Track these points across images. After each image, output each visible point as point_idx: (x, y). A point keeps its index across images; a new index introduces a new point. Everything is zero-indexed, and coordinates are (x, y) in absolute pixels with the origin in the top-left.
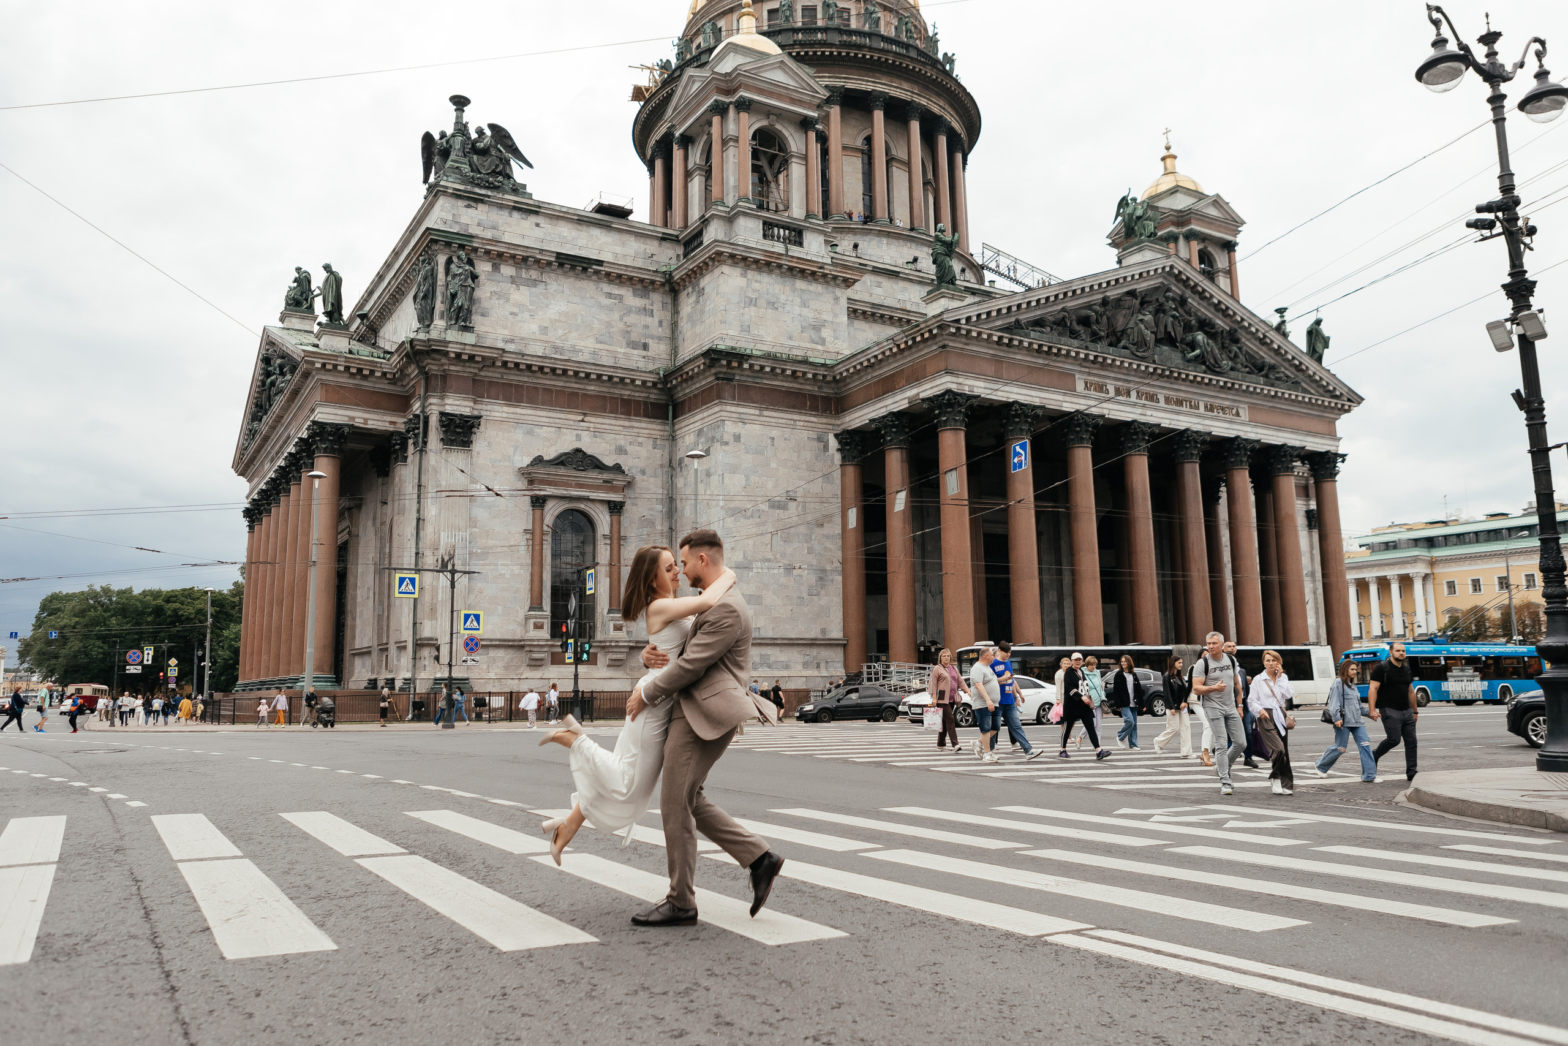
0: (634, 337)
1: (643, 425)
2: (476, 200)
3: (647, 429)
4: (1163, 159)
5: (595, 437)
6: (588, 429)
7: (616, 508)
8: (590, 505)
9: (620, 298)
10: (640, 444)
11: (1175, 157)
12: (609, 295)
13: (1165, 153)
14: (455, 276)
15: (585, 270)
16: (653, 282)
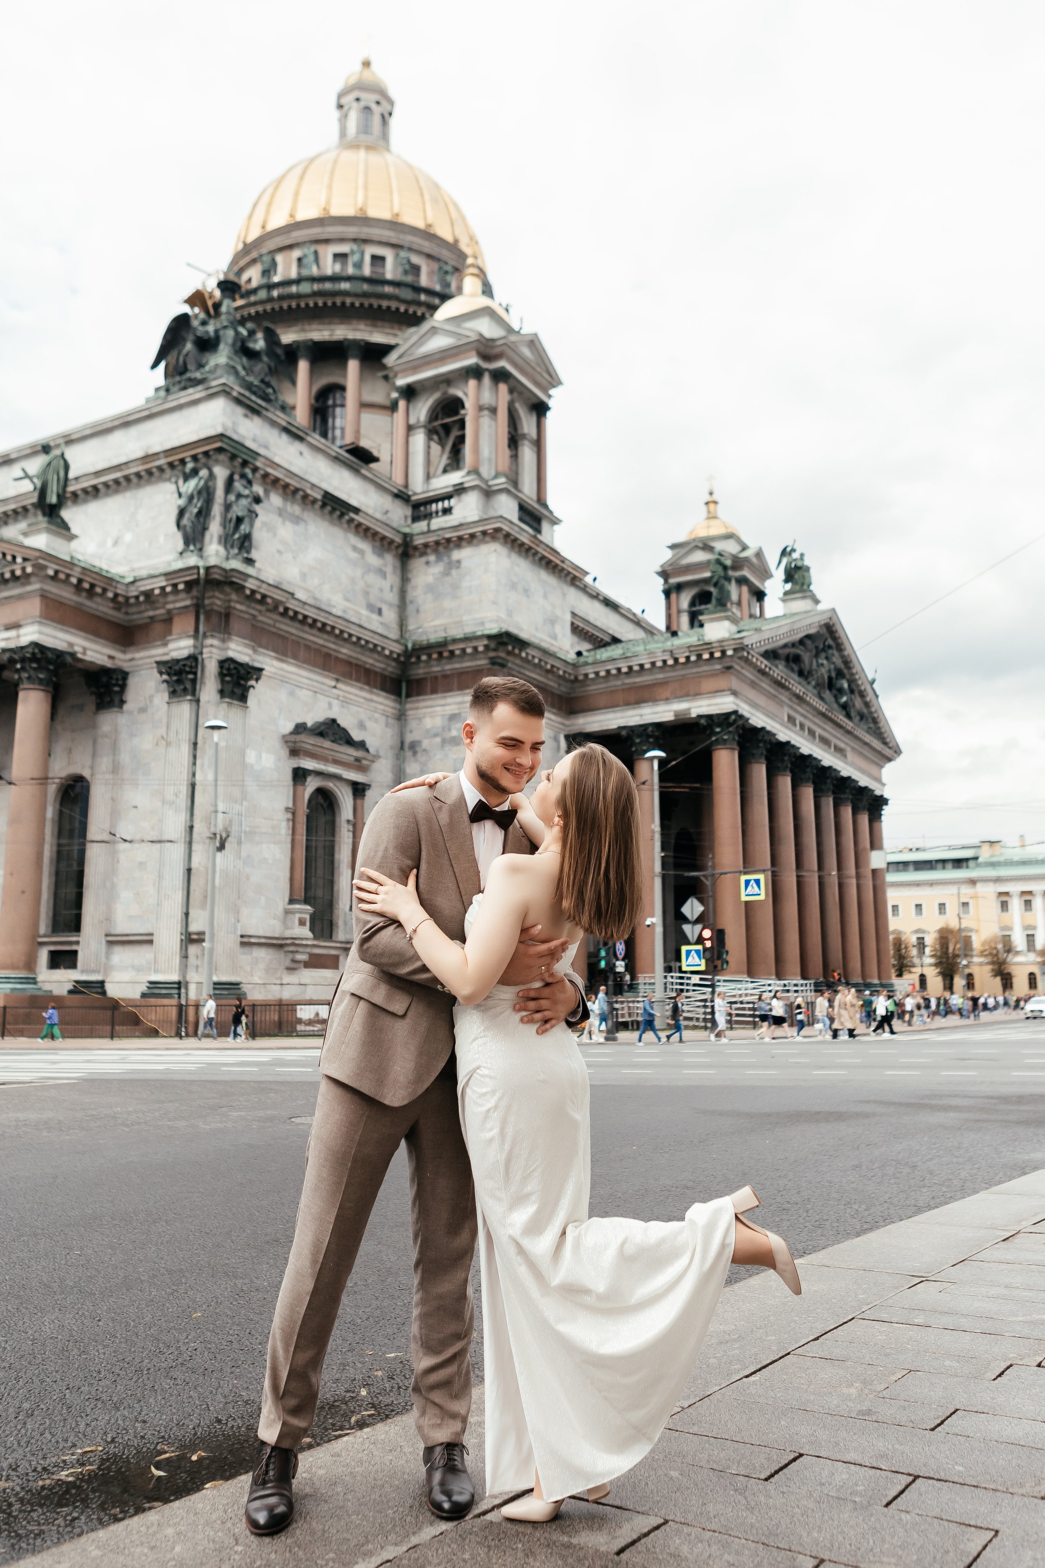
0: (373, 599)
1: (380, 699)
2: (253, 411)
3: (383, 703)
4: (707, 503)
5: (343, 707)
6: (338, 698)
7: (359, 790)
8: (339, 784)
9: (362, 552)
10: (376, 721)
11: (715, 503)
12: (355, 549)
13: (708, 498)
14: (239, 496)
15: (342, 515)
16: (392, 542)
